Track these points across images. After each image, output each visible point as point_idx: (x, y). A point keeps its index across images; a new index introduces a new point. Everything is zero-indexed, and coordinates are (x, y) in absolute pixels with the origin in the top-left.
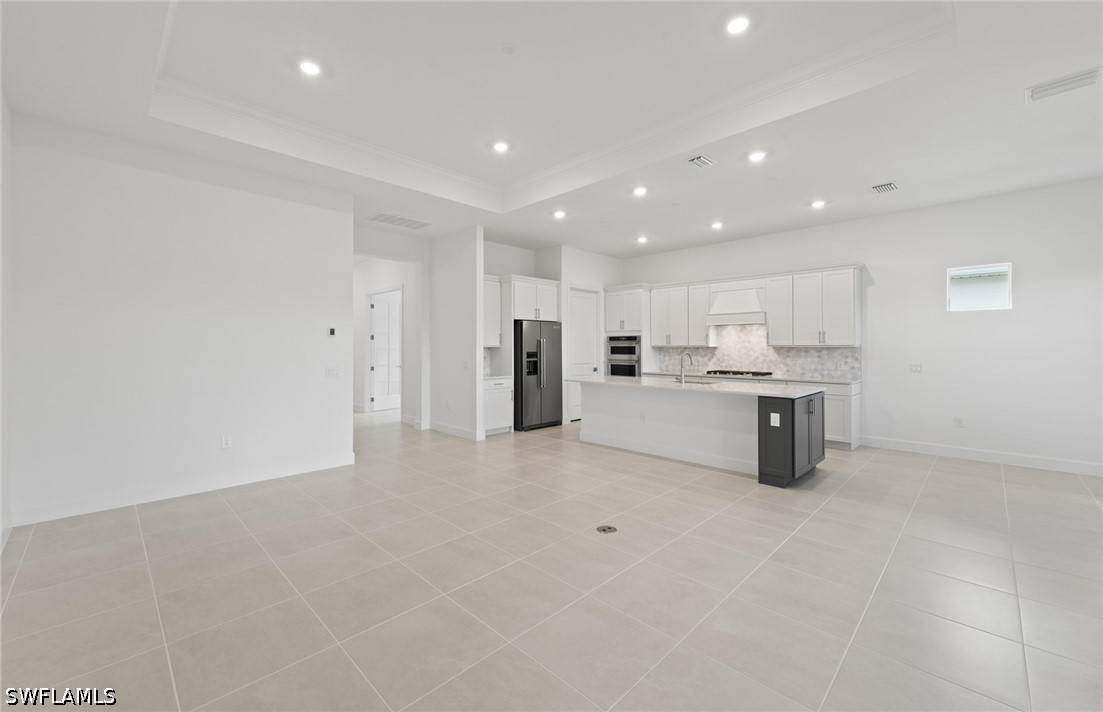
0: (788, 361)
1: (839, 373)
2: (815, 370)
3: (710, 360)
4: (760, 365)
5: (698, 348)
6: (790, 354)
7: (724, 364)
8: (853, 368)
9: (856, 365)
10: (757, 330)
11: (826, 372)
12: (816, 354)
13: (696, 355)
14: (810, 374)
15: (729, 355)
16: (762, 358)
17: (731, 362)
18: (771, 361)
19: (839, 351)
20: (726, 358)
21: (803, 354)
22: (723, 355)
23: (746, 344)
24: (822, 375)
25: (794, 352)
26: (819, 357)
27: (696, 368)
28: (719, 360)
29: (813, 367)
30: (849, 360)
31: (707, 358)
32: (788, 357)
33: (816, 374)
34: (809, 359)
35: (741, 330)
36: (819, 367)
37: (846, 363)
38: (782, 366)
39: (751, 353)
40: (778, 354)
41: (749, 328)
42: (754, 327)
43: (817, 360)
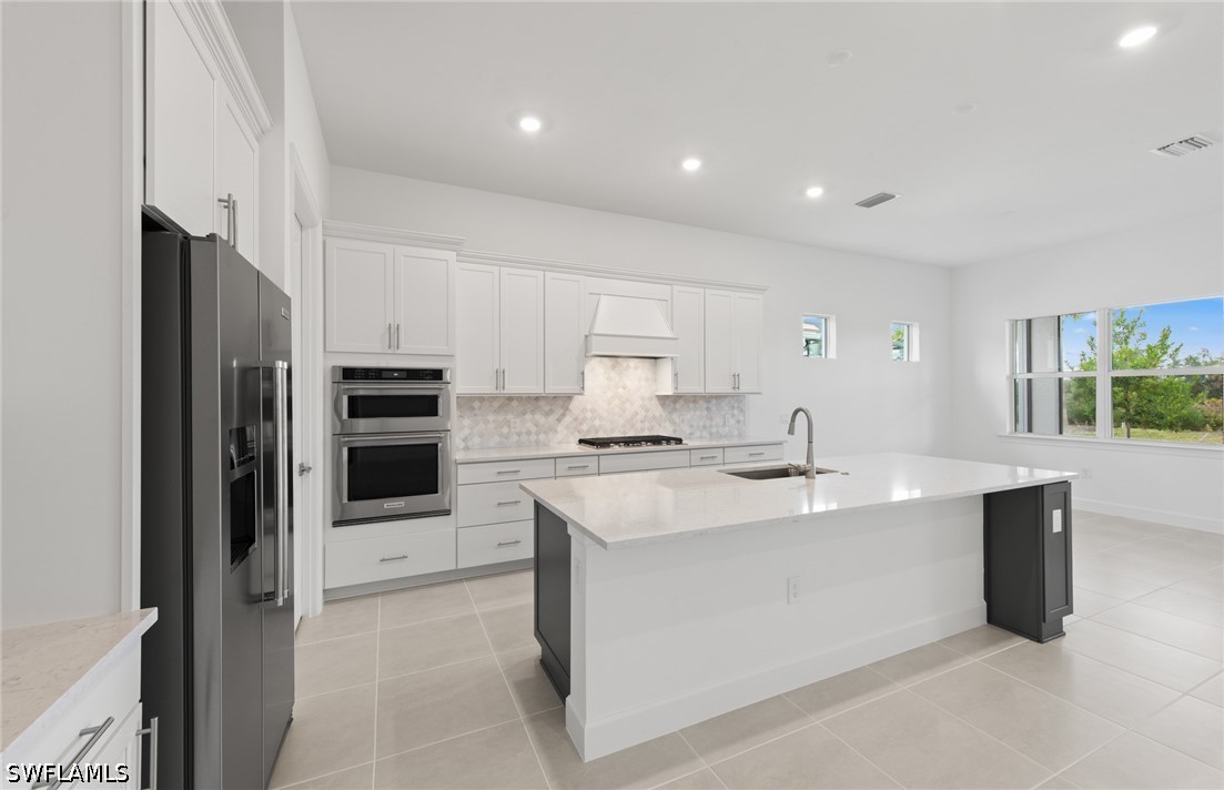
0: (675, 416)
1: (727, 429)
2: (704, 427)
3: (559, 420)
4: (639, 425)
5: (537, 398)
6: (678, 406)
7: (585, 427)
8: (738, 422)
9: (741, 418)
10: (636, 368)
11: (714, 430)
12: (705, 405)
13: (533, 412)
14: (698, 434)
15: (593, 411)
16: (642, 414)
17: (597, 423)
18: (654, 417)
19: (727, 400)
20: (589, 415)
21: (691, 405)
22: (584, 410)
23: (621, 391)
24: (711, 434)
25: (681, 402)
26: (708, 409)
27: (533, 438)
28: (576, 419)
29: (702, 424)
30: (736, 412)
31: (552, 419)
32: (675, 410)
33: (705, 434)
34: (698, 413)
35: (613, 367)
36: (708, 423)
37: (733, 416)
38: (668, 424)
39: (628, 405)
40: (663, 405)
41: (624, 362)
42: (633, 363)
43: (705, 413)
